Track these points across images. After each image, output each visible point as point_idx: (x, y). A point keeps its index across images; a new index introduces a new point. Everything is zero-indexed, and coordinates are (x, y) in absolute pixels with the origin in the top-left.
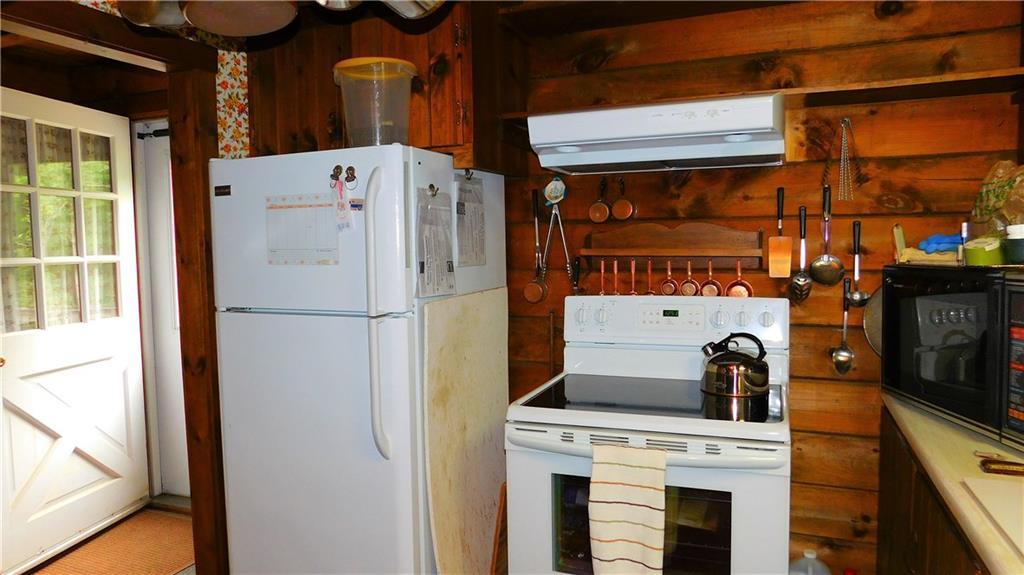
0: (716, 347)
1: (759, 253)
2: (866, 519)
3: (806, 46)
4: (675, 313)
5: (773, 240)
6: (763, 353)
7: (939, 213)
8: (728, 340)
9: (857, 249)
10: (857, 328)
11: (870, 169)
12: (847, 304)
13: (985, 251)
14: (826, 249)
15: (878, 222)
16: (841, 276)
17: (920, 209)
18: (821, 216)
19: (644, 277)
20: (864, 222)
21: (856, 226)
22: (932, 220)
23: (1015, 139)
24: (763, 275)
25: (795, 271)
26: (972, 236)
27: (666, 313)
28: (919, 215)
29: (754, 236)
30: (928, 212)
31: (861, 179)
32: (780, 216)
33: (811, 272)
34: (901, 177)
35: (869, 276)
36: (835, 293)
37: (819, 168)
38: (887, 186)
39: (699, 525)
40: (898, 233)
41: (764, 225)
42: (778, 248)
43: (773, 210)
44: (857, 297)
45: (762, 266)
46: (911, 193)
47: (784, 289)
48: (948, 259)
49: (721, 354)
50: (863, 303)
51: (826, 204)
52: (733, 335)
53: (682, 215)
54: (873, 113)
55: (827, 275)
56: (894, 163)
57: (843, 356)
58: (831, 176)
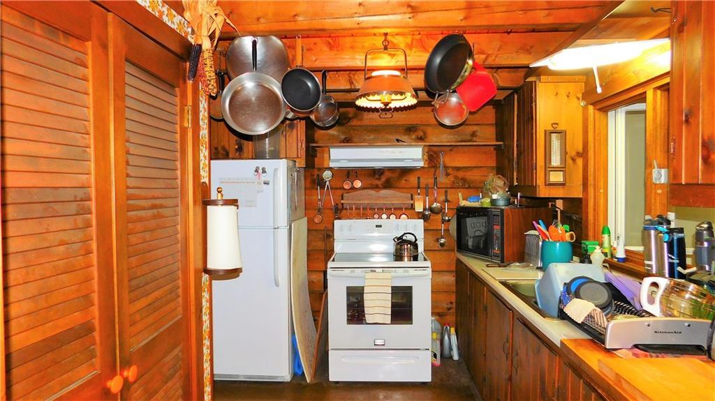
0: (399, 239)
1: (412, 202)
2: (451, 303)
3: (428, 123)
4: (380, 226)
5: (416, 197)
6: (416, 240)
7: (474, 188)
8: (403, 236)
9: (447, 201)
10: (447, 230)
11: (450, 171)
12: (443, 221)
13: (486, 202)
14: (436, 201)
15: (453, 190)
16: (441, 211)
17: (467, 186)
18: (433, 188)
19: (365, 212)
20: (448, 190)
21: (446, 192)
22: (471, 190)
23: (495, 162)
24: (412, 211)
25: (425, 209)
26: (483, 197)
27: (377, 226)
28: (467, 188)
29: (409, 195)
30: (469, 187)
31: (447, 175)
32: (419, 187)
33: (431, 209)
34: (461, 174)
35: (451, 211)
36: (439, 217)
37: (433, 170)
38: (456, 177)
39: (400, 301)
40: (460, 194)
41: (413, 191)
42: (418, 199)
43: (416, 186)
44: (447, 218)
45: (412, 207)
46: (464, 180)
47: (420, 216)
48: (476, 204)
49: (400, 241)
50: (449, 220)
51: (435, 183)
52: (405, 234)
53: (380, 186)
54: (451, 150)
55: (436, 210)
56: (458, 169)
57: (442, 241)
58: (437, 173)
